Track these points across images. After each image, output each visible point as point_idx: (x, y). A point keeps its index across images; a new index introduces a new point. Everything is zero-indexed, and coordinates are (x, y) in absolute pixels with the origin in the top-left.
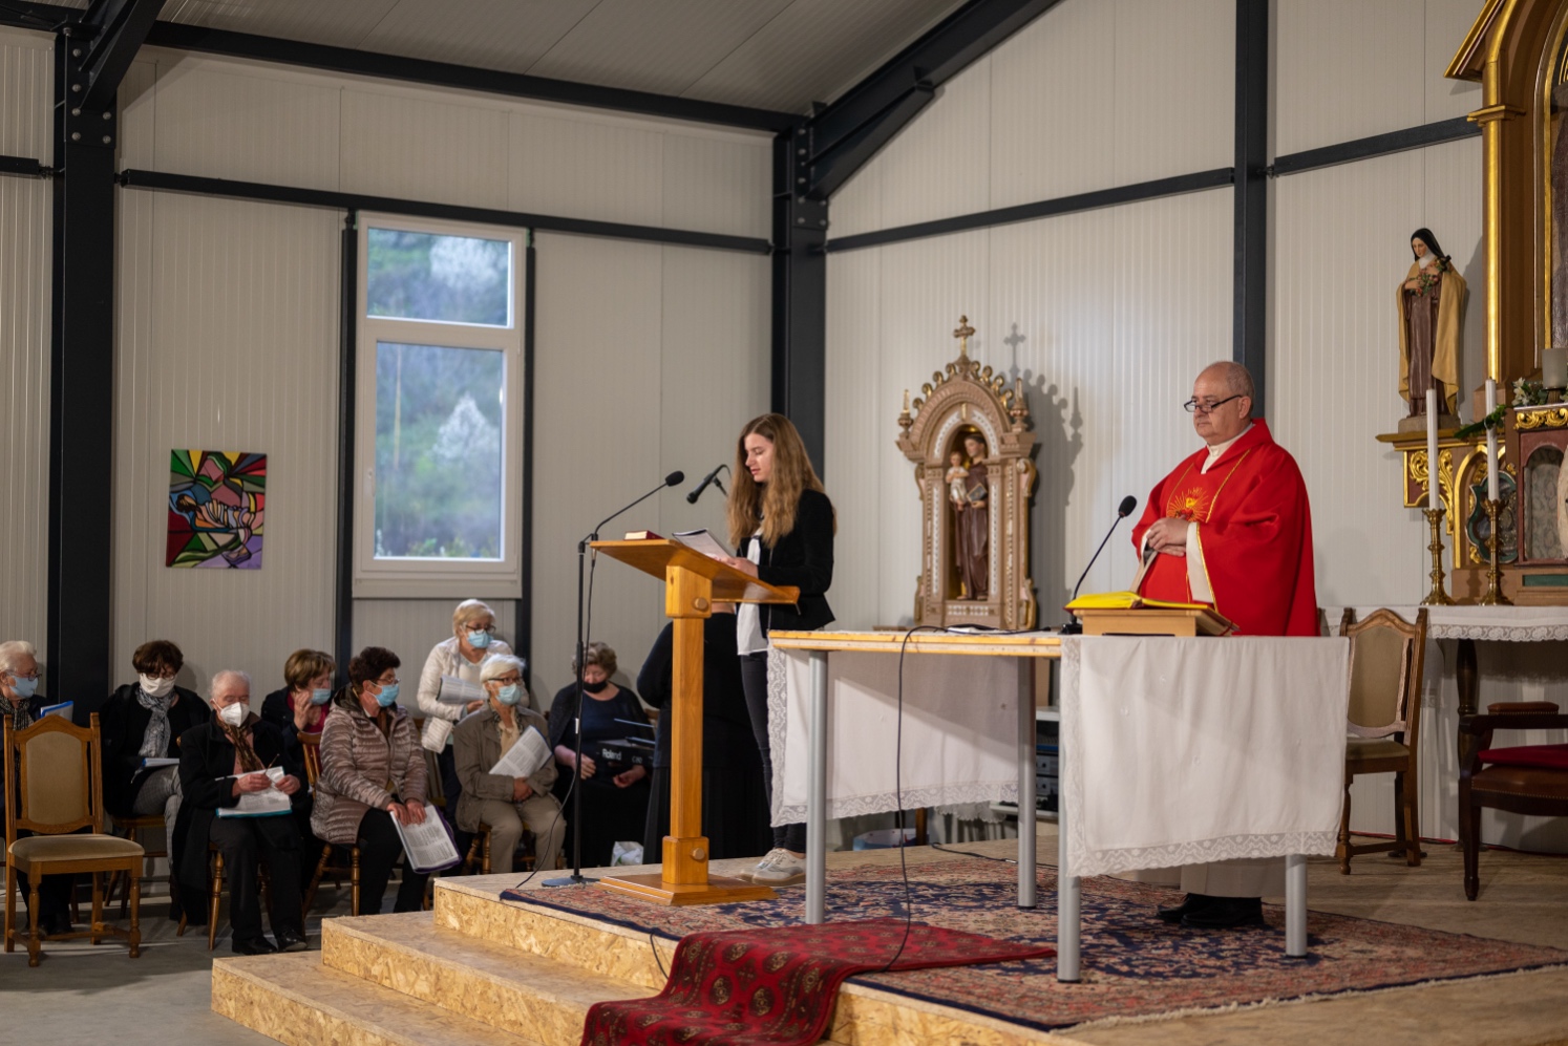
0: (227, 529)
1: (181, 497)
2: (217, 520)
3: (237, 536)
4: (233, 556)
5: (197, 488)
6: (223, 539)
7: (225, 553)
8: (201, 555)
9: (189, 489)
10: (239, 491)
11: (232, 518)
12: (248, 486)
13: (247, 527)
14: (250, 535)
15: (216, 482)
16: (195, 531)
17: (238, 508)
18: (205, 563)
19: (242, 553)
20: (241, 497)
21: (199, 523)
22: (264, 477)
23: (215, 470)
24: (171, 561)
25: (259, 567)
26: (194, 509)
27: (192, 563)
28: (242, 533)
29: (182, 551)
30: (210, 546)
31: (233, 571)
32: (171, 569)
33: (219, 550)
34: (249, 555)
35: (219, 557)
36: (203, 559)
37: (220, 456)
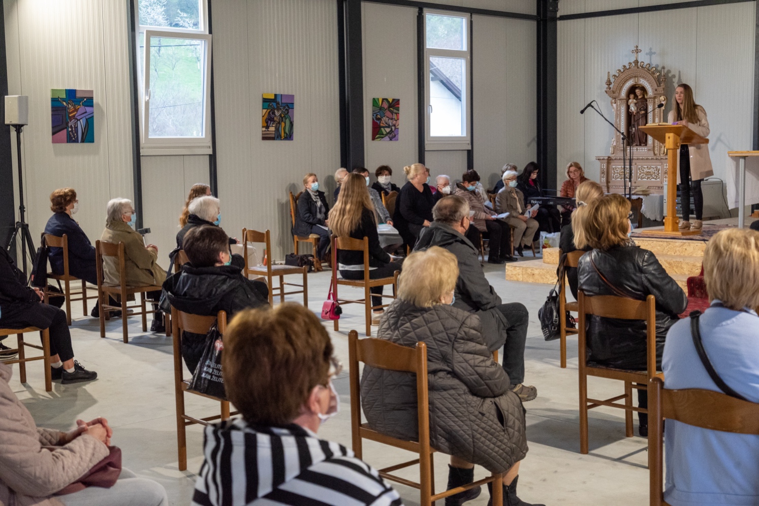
0: (389, 126)
1: (377, 115)
2: (386, 123)
3: (392, 129)
4: (391, 136)
5: (381, 112)
6: (388, 130)
7: (389, 135)
8: (382, 136)
9: (379, 112)
10: (392, 112)
11: (390, 122)
12: (395, 111)
13: (395, 126)
14: (395, 128)
15: (386, 110)
16: (380, 127)
17: (392, 119)
18: (384, 139)
19: (393, 136)
20: (393, 115)
21: (381, 125)
22: (399, 107)
23: (386, 105)
24: (374, 139)
25: (397, 140)
26: (380, 119)
27: (379, 139)
28: (393, 127)
29: (377, 135)
30: (385, 133)
31: (391, 141)
32: (374, 141)
33: (388, 133)
34: (395, 135)
35: (387, 137)
36: (382, 138)
37: (387, 100)
